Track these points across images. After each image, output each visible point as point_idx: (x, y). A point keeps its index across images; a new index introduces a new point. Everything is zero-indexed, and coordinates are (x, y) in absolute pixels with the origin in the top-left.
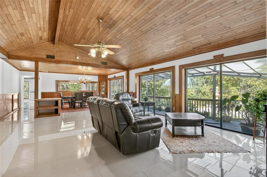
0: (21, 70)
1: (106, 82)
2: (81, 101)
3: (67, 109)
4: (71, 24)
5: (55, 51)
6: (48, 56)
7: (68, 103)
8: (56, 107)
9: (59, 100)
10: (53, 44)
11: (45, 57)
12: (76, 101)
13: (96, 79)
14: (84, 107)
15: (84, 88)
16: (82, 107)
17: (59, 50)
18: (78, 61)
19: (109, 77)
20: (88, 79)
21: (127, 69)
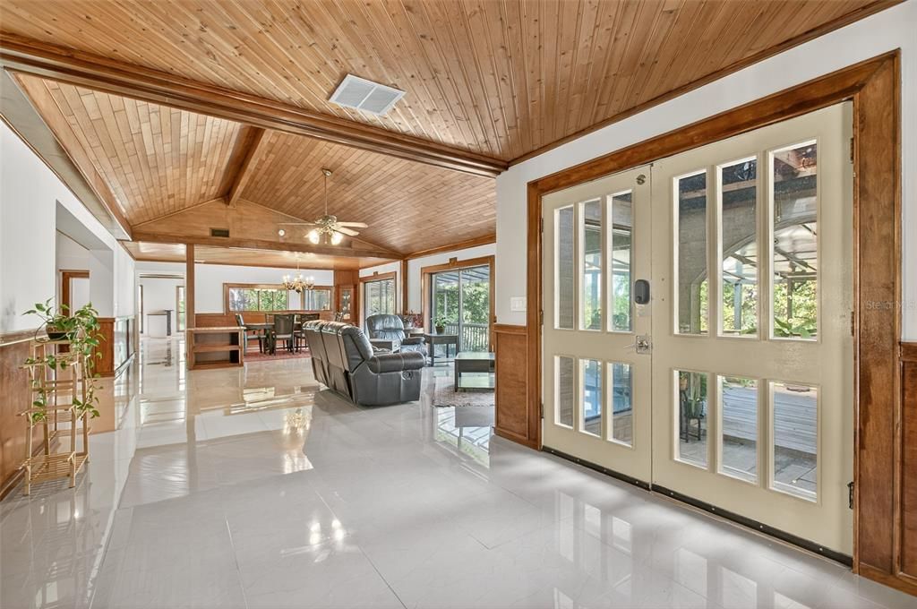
0: (138, 259)
1: (356, 287)
2: (289, 336)
3: (255, 355)
4: (268, 172)
5: (229, 220)
6: (215, 233)
7: (258, 341)
8: (233, 348)
9: (241, 330)
10: (225, 203)
11: (208, 233)
12: (278, 337)
13: (328, 279)
14: (297, 351)
15: (295, 304)
16: (291, 349)
17: (239, 216)
18: (281, 241)
19: (363, 273)
20: (307, 279)
21: (404, 256)
